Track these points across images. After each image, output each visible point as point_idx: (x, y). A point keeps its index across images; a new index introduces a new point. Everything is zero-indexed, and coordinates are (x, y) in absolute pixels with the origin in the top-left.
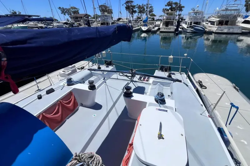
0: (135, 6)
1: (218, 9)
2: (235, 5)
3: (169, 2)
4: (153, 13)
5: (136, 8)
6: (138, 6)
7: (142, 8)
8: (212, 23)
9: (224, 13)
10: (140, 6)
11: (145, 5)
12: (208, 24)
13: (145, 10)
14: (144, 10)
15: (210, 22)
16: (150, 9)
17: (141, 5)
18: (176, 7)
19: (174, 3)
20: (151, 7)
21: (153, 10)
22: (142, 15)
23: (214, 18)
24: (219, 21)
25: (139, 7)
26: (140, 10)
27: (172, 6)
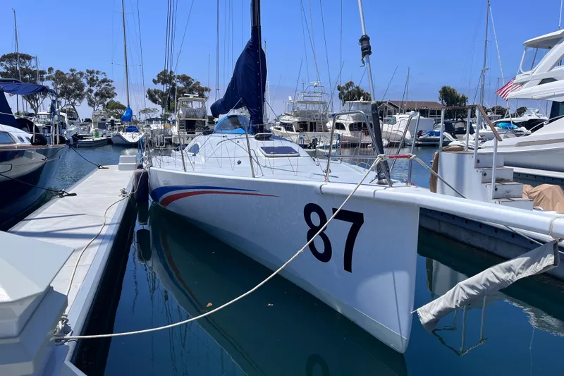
0: (42, 73)
1: (290, 98)
2: (318, 95)
3: (164, 73)
4: (115, 99)
5: (48, 78)
6: (53, 73)
7: (70, 81)
8: (288, 127)
9: (303, 108)
10: (59, 73)
11: (81, 74)
12: (280, 129)
13: (86, 89)
14: (81, 87)
15: (283, 124)
16: (103, 86)
17: (66, 71)
18: (186, 87)
19: (179, 77)
20: (104, 81)
21: (115, 91)
22: (73, 104)
23: (289, 117)
24: (299, 122)
25: (59, 77)
26: (66, 87)
27: (174, 85)
